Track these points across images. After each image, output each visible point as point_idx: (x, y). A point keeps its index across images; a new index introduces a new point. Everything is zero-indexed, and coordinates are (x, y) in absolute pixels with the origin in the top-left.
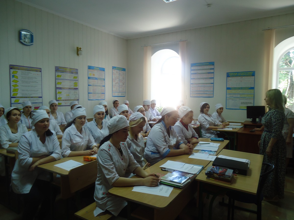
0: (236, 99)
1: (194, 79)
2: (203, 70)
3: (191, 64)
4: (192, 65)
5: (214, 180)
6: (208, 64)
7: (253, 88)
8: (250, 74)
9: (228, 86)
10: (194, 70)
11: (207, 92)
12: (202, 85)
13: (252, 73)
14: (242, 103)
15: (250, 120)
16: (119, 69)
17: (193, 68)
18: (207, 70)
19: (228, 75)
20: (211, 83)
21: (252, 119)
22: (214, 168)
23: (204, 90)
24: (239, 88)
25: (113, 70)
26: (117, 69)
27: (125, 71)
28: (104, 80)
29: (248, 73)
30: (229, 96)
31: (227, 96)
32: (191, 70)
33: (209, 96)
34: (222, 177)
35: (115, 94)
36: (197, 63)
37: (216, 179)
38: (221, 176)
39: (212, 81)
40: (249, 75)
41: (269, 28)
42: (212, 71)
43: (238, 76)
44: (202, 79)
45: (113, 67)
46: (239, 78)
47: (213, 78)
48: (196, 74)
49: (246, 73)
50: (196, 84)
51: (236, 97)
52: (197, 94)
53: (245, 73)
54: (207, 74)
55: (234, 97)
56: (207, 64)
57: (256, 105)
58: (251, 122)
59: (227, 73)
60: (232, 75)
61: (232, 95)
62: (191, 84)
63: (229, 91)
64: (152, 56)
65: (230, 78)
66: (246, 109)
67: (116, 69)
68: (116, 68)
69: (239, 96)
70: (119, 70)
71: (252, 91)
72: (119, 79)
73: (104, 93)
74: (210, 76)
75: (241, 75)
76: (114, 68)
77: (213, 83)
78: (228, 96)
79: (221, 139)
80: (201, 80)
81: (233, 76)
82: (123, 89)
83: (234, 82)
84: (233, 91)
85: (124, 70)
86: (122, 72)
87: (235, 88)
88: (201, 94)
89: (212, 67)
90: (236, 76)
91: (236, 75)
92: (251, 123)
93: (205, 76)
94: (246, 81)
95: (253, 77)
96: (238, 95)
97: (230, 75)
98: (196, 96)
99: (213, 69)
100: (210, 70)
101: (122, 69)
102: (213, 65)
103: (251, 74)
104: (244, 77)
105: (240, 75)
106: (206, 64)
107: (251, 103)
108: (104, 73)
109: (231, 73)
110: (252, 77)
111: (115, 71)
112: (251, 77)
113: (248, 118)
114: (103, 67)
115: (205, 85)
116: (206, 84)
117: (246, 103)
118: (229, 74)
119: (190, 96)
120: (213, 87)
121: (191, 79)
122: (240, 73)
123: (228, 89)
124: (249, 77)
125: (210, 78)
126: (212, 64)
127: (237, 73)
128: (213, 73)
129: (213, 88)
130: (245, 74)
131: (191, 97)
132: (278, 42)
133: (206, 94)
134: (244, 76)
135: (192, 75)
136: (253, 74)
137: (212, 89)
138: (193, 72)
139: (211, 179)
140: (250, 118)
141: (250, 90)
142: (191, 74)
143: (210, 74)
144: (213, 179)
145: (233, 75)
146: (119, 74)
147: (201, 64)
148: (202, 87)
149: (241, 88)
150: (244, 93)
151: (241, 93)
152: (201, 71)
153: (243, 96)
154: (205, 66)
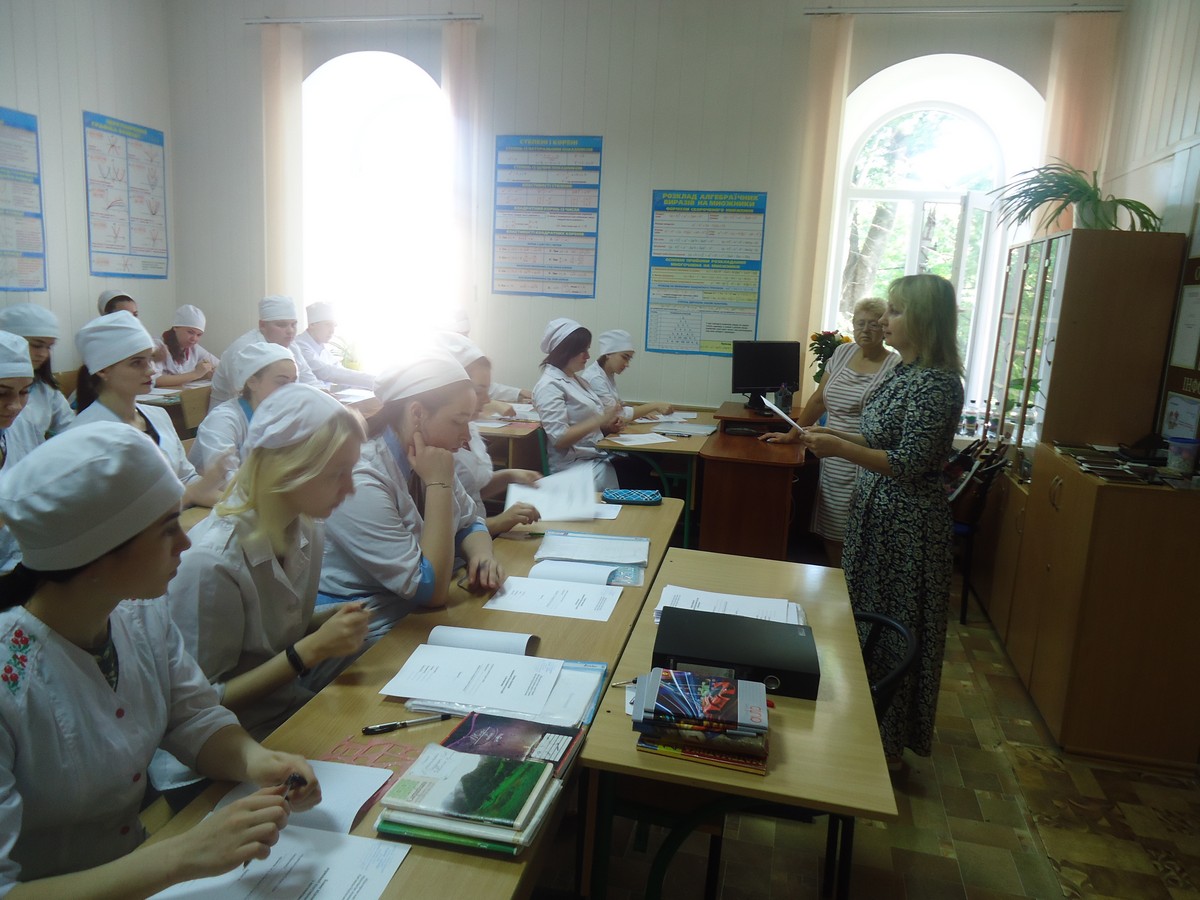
0: (686, 309)
1: (510, 208)
2: (552, 168)
3: (499, 138)
4: (505, 143)
5: (678, 752)
6: (575, 143)
7: (754, 266)
8: (746, 204)
9: (657, 253)
10: (510, 167)
11: (568, 275)
12: (548, 239)
13: (756, 198)
14: (711, 328)
15: (743, 399)
16: (123, 128)
17: (505, 158)
18: (570, 173)
19: (659, 204)
20: (588, 235)
21: (749, 395)
22: (671, 681)
23: (557, 263)
24: (703, 264)
25: (88, 129)
26: (110, 129)
27: (161, 143)
28: (37, 181)
29: (741, 197)
30: (658, 297)
31: (651, 296)
32: (499, 167)
33: (575, 290)
34: (721, 737)
35: (107, 262)
36: (526, 137)
37: (690, 747)
38: (720, 733)
39: (588, 224)
40: (746, 208)
41: (830, 7)
42: (591, 178)
43: (700, 207)
44: (548, 214)
45: (86, 114)
46: (705, 216)
47: (596, 210)
48: (518, 185)
49: (731, 197)
50: (519, 233)
51: (688, 299)
52: (522, 279)
53: (726, 197)
54: (570, 192)
55: (682, 298)
56: (569, 142)
57: (764, 336)
58: (746, 407)
59: (656, 193)
60: (674, 203)
61: (672, 293)
62: (497, 231)
63: (659, 272)
64: (304, 79)
65: (666, 216)
66: (731, 351)
67: (105, 127)
68: (108, 122)
69: (700, 296)
70: (129, 134)
71: (752, 275)
72: (128, 183)
73: (42, 256)
74: (584, 199)
75: (712, 203)
76: (91, 120)
77: (595, 235)
78: (656, 294)
79: (647, 495)
80: (542, 215)
81: (679, 208)
82: (154, 240)
83: (683, 233)
84: (678, 275)
85: (154, 137)
86: (142, 150)
87: (686, 263)
88: (543, 279)
89: (592, 159)
90: (691, 209)
91: (693, 203)
92: (745, 415)
93: (560, 199)
94: (729, 235)
95: (760, 217)
96: (696, 293)
97: (666, 202)
98: (518, 287)
99: (597, 169)
100: (584, 173)
101: (145, 132)
102: (598, 150)
103: (752, 204)
104: (721, 217)
105: (706, 203)
106: (563, 142)
107: (745, 328)
108: (34, 140)
109: (670, 196)
110: (752, 216)
111: (101, 141)
113: (735, 390)
114: (26, 106)
115: (561, 240)
116: (565, 234)
117: (729, 328)
118: (664, 195)
119: (490, 291)
120: (593, 253)
121: (498, 208)
122: (709, 196)
123: (657, 262)
124: (743, 218)
125: (583, 210)
126: (594, 145)
127: (695, 196)
128: (596, 187)
129: (593, 258)
130: (730, 204)
131: (494, 292)
132: (861, 76)
133: (565, 281)
134: (725, 209)
135: (500, 190)
136: (758, 205)
137: (589, 261)
138: (505, 176)
139: (660, 749)
140: (743, 392)
141: (742, 272)
142: (498, 185)
143: (582, 192)
144: (675, 746)
145: (681, 202)
146: (128, 157)
147: (545, 142)
148: (547, 251)
149: (710, 264)
150: (720, 285)
151: (707, 283)
152: (544, 173)
153: (717, 297)
154: (559, 154)
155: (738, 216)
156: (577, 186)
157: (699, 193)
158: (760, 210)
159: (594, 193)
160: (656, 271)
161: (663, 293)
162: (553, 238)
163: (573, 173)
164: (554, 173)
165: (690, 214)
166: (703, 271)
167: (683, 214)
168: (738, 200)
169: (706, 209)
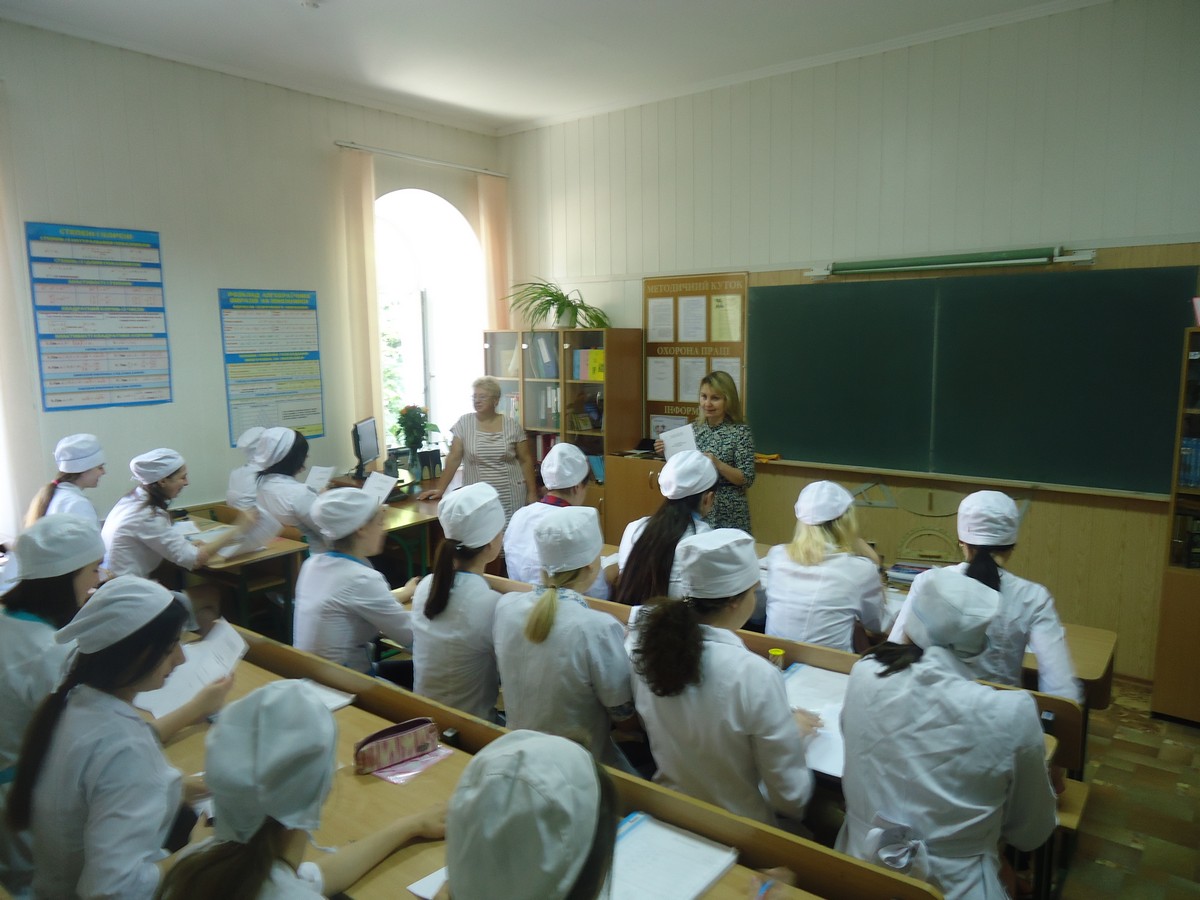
0: (264, 401)
2: (104, 264)
3: (27, 224)
6: (129, 237)
7: (314, 356)
8: (302, 302)
9: (231, 350)
11: (140, 380)
12: (110, 343)
13: (308, 296)
14: (287, 416)
17: (40, 249)
18: (127, 270)
19: (226, 301)
20: (155, 336)
23: (125, 369)
29: (297, 295)
30: (237, 393)
31: (231, 393)
32: (34, 260)
33: (150, 395)
36: (66, 227)
39: (155, 324)
40: (303, 305)
42: (152, 275)
43: (264, 305)
44: (107, 314)
46: (269, 313)
47: (162, 310)
48: (64, 282)
49: (288, 295)
51: (266, 391)
52: (82, 390)
53: (284, 295)
54: (130, 290)
55: (258, 392)
56: (120, 236)
59: (222, 292)
60: (240, 301)
61: (249, 387)
62: (41, 337)
65: (233, 315)
69: (274, 387)
71: (313, 363)
74: (145, 297)
75: (274, 301)
77: (163, 336)
78: (235, 390)
80: (100, 316)
81: (245, 306)
83: (252, 330)
84: (254, 370)
87: (259, 358)
88: (109, 388)
89: (150, 256)
90: (255, 306)
91: (256, 301)
93: (117, 298)
95: (314, 312)
96: (272, 385)
97: (232, 301)
98: (77, 400)
99: (158, 266)
100: (141, 269)
102: (156, 246)
103: (307, 302)
104: (282, 314)
105: (267, 301)
106: (115, 236)
107: (314, 411)
109: (235, 294)
112: (306, 312)
115: (126, 343)
116: (131, 337)
117: (302, 413)
118: (230, 294)
120: (166, 355)
121: (39, 309)
122: (270, 295)
123: (231, 359)
125: (149, 310)
126: (149, 240)
127: (258, 295)
128: (159, 285)
129: (167, 360)
130: (288, 302)
131: (46, 409)
133: (137, 387)
134: (285, 307)
135: (38, 288)
136: (311, 302)
137: (162, 363)
141: (306, 363)
142: (36, 281)
143: (144, 290)
145: (246, 301)
147: (92, 234)
148: (111, 356)
149: (280, 357)
150: (290, 376)
151: (279, 375)
152: (96, 269)
153: (288, 387)
154: (110, 248)
155: (296, 312)
156: (137, 284)
157: (261, 291)
158: (312, 307)
159: (157, 291)
160: (232, 367)
161: (240, 388)
162: (116, 341)
163: (131, 269)
164: (109, 269)
165: (255, 312)
166: (274, 364)
167: (249, 312)
168: (295, 298)
169: (270, 306)
